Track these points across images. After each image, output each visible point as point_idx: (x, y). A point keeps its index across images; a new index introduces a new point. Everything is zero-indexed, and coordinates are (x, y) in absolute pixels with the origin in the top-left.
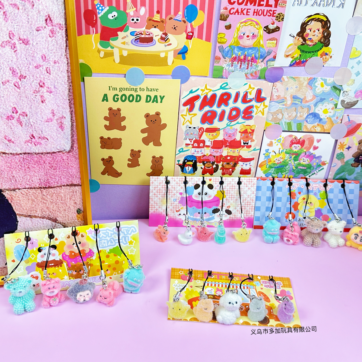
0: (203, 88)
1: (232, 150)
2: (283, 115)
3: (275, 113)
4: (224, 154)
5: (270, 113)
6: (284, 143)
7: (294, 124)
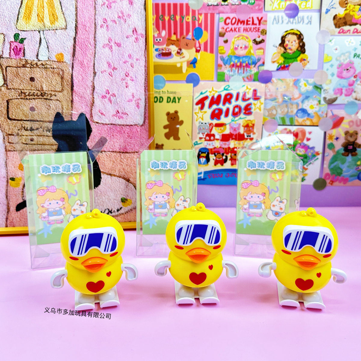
0: (211, 90)
1: (238, 142)
2: (277, 111)
3: (270, 109)
7: (287, 119)
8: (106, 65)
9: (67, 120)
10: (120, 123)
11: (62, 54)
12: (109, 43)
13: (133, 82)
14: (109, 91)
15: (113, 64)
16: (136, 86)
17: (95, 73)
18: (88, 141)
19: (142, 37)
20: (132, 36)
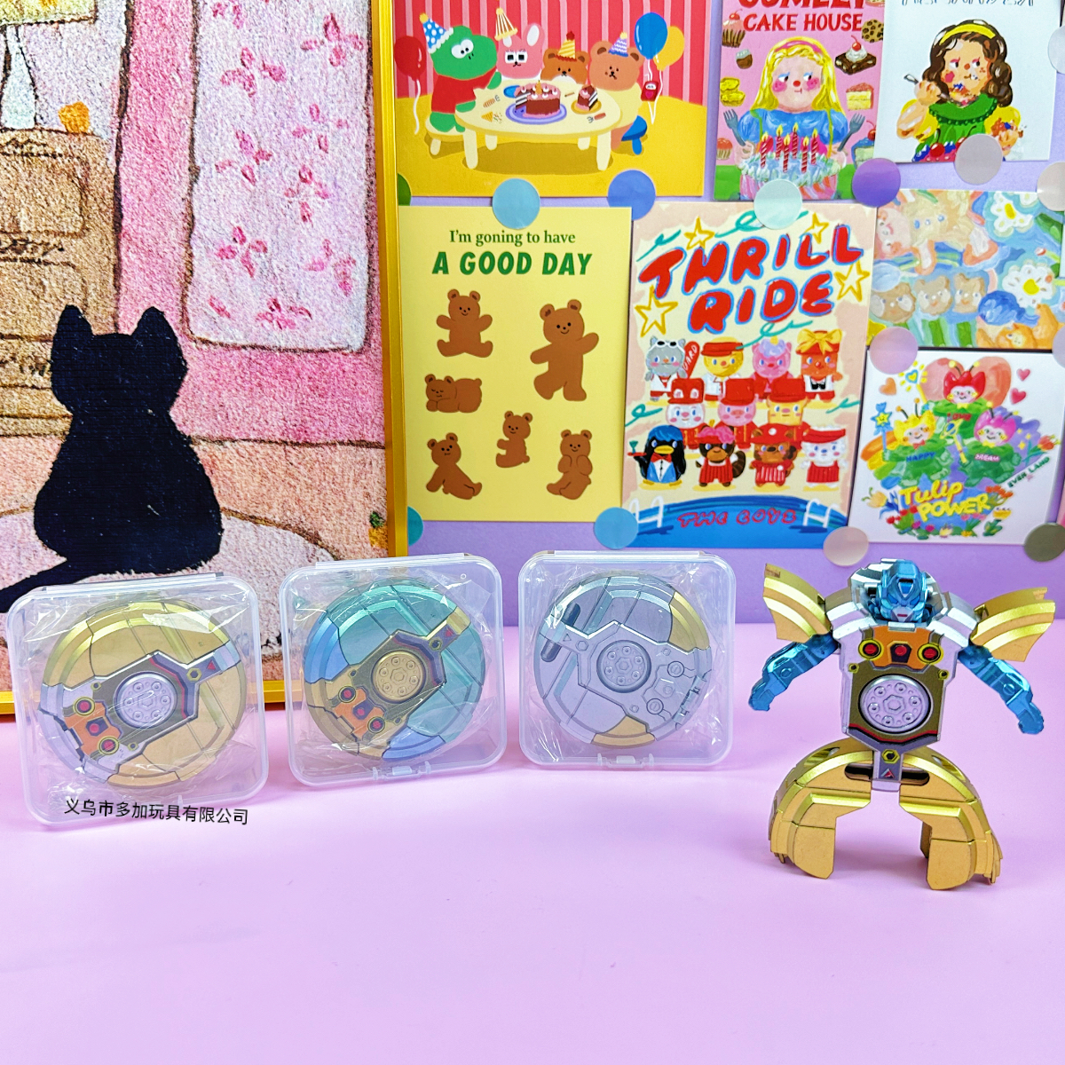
1: (782, 406)
2: (914, 300)
3: (889, 294)
4: (760, 420)
5: (879, 294)
6: (928, 384)
7: (949, 326)
8: (232, 144)
9: (102, 332)
10: (283, 344)
11: (80, 107)
12: (242, 67)
13: (326, 201)
14: (245, 233)
15: (257, 137)
16: (336, 214)
17: (195, 172)
18: (175, 404)
19: (356, 47)
20: (322, 42)
